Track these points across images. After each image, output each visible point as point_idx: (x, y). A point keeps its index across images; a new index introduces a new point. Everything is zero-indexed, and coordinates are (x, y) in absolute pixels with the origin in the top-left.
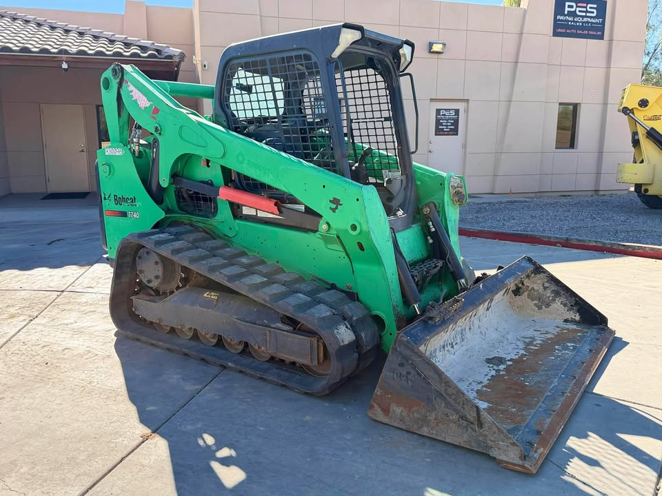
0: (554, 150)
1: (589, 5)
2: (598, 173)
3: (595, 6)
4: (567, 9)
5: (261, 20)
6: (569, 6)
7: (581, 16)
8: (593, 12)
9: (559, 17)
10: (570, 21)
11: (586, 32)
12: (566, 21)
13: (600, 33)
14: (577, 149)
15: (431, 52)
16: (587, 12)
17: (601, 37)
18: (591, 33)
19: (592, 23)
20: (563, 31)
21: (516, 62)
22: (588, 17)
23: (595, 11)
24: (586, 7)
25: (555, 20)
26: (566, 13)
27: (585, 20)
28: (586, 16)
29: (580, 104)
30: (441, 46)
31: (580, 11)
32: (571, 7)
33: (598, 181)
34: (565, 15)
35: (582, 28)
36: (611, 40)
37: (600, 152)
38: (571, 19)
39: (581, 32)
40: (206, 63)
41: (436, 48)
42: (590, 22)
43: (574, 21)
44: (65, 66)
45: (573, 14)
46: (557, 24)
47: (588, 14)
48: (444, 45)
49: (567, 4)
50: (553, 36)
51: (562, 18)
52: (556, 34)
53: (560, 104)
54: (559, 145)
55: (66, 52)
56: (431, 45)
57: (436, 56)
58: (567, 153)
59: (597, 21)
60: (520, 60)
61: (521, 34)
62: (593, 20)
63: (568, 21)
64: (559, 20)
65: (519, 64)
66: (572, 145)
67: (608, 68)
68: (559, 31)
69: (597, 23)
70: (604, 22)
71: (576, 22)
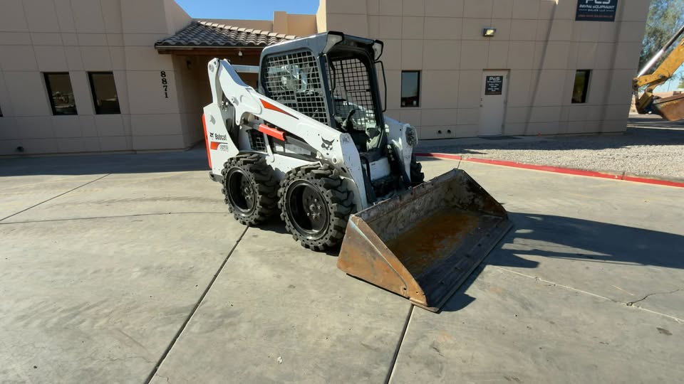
0: (571, 104)
2: (602, 120)
5: (367, 17)
7: (600, 5)
8: (608, 1)
9: (581, 6)
11: (602, 16)
12: (586, 9)
13: (611, 17)
14: (587, 103)
15: (484, 36)
17: (613, 19)
18: (606, 16)
19: (607, 9)
20: (584, 16)
21: (547, 41)
25: (578, 6)
26: (587, 2)
27: (601, 7)
28: (602, 4)
29: (592, 70)
30: (492, 31)
33: (601, 126)
34: (586, 4)
35: (598, 13)
36: (620, 22)
37: (605, 105)
38: (590, 7)
39: (597, 16)
41: (489, 32)
42: (605, 9)
43: (592, 8)
44: (240, 54)
45: (593, 3)
46: (579, 11)
47: (604, 2)
48: (495, 30)
50: (576, 20)
51: (583, 6)
52: (578, 19)
53: (577, 71)
54: (575, 100)
56: (485, 30)
57: (488, 38)
58: (580, 107)
59: (610, 7)
60: (550, 39)
61: (551, 20)
62: (607, 7)
63: (588, 8)
64: (581, 8)
65: (549, 42)
66: (583, 100)
67: (616, 43)
68: (581, 16)
69: (610, 9)
70: (615, 9)
71: (594, 9)
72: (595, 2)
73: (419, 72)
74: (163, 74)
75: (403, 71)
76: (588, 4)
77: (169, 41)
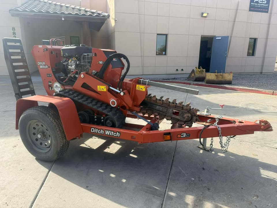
0: (247, 57)
2: (262, 66)
5: (138, 2)
7: (260, 3)
8: (265, 2)
9: (252, 3)
10: (256, 5)
13: (267, 10)
14: (255, 56)
15: (202, 16)
17: (267, 12)
18: (263, 10)
19: (264, 6)
20: (253, 9)
25: (250, 3)
26: (255, 2)
27: (262, 5)
29: (257, 38)
30: (206, 14)
33: (262, 69)
34: (254, 3)
35: (260, 8)
36: (271, 13)
37: (264, 58)
39: (260, 10)
40: (116, 19)
41: (205, 15)
42: (263, 6)
43: (257, 5)
44: (63, 19)
46: (250, 6)
47: (263, 3)
48: (208, 14)
50: (249, 11)
51: (253, 4)
52: (250, 10)
53: (250, 38)
54: (249, 54)
55: (64, 13)
56: (202, 14)
57: (204, 18)
58: (251, 58)
59: (266, 5)
60: (236, 20)
61: (237, 10)
62: (264, 5)
63: (255, 5)
64: (252, 5)
65: (236, 22)
66: (253, 54)
67: (269, 24)
68: (252, 9)
70: (269, 6)
71: (258, 6)
72: (259, 2)
73: (166, 35)
74: (13, 29)
75: (158, 34)
76: (255, 3)
77: (19, 9)
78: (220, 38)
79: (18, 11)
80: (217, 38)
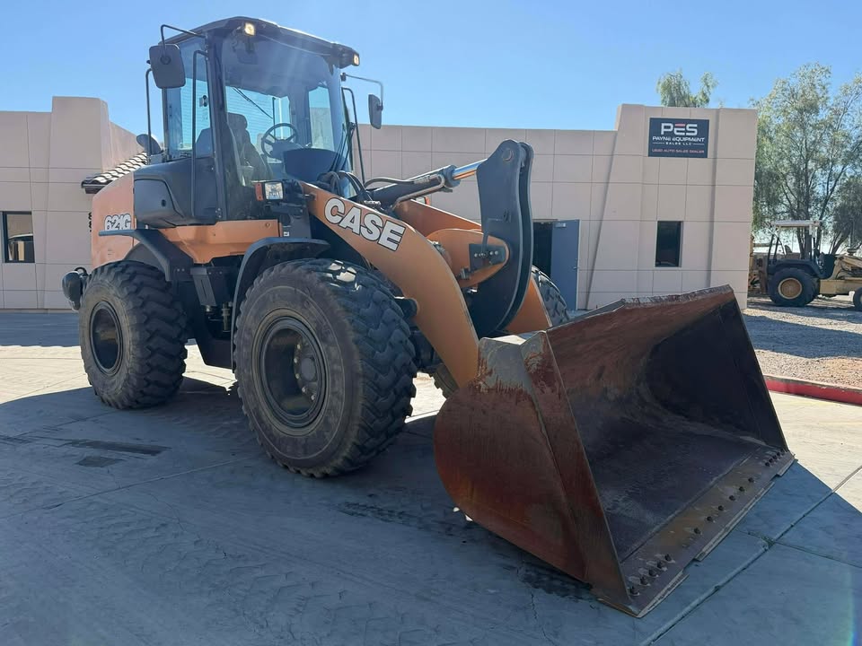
1: (688, 126)
3: (696, 126)
4: (663, 130)
6: (665, 127)
7: (682, 136)
8: (693, 132)
11: (687, 151)
12: (662, 141)
14: (681, 267)
16: (686, 131)
17: (705, 155)
18: (691, 151)
21: (608, 183)
22: (688, 136)
23: (696, 130)
24: (685, 127)
26: (662, 133)
27: (685, 139)
28: (685, 136)
29: (683, 222)
31: (678, 131)
32: (669, 127)
34: (661, 136)
35: (682, 147)
36: (715, 158)
37: (708, 270)
38: (669, 139)
39: (680, 151)
43: (672, 141)
45: (671, 134)
46: (652, 145)
47: (687, 134)
49: (663, 125)
50: (649, 156)
51: (658, 138)
54: (660, 263)
58: (671, 272)
60: (612, 180)
61: (612, 156)
65: (611, 185)
67: (714, 186)
68: (656, 150)
69: (699, 142)
70: (706, 141)
71: (674, 142)
72: (675, 132)
74: (91, 216)
77: (99, 179)
78: (564, 225)
79: (97, 182)
80: (559, 225)
